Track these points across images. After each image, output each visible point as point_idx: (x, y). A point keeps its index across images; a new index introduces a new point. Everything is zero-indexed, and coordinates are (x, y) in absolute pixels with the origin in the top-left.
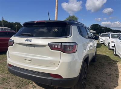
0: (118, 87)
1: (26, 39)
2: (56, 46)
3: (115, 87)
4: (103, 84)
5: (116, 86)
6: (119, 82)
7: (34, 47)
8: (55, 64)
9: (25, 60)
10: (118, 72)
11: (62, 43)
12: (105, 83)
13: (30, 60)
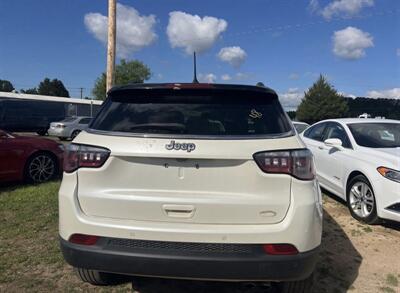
0: (364, 261)
1: (168, 142)
2: (275, 163)
3: (360, 262)
4: (329, 260)
5: (357, 258)
6: (356, 248)
7: (197, 167)
8: (275, 214)
9: (168, 211)
10: (336, 224)
11: (290, 151)
12: (331, 257)
13: (190, 212)
